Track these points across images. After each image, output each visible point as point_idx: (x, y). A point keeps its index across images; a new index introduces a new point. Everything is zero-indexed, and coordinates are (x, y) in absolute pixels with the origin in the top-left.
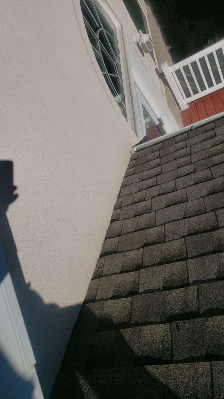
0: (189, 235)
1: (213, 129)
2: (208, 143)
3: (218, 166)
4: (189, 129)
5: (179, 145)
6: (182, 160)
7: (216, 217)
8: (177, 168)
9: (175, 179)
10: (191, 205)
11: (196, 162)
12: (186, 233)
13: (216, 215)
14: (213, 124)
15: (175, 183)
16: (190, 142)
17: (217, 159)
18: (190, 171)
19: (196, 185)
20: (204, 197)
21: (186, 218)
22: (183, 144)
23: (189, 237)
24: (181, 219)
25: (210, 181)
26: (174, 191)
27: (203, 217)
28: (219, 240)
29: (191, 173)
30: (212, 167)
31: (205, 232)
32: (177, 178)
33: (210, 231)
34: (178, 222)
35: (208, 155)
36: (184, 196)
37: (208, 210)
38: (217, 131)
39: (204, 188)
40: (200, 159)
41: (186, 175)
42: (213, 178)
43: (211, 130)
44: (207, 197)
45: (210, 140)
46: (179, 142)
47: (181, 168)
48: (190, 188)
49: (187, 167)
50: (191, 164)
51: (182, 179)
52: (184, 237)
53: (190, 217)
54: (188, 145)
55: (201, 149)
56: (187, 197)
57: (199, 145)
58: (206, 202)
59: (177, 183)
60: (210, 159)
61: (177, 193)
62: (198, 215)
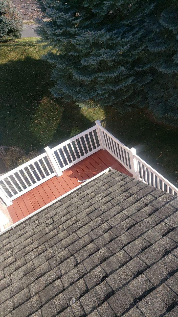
0: (14, 309)
1: (25, 227)
2: (23, 238)
3: (29, 254)
4: (11, 228)
5: (4, 242)
6: (7, 253)
7: (29, 291)
8: (5, 260)
9: (4, 269)
10: (15, 286)
11: (16, 253)
12: (12, 308)
13: (29, 289)
14: (24, 224)
15: (4, 272)
16: (12, 239)
17: (28, 249)
18: (13, 261)
19: (17, 271)
20: (22, 278)
21: (12, 297)
22: (7, 240)
23: (14, 311)
24: (9, 299)
25: (25, 266)
26: (3, 279)
27: (22, 293)
28: (32, 305)
29: (14, 262)
30: (26, 255)
31: (24, 303)
32: (4, 268)
33: (26, 301)
34: (6, 302)
35: (22, 247)
36: (10, 281)
37: (25, 286)
38: (27, 228)
39: (21, 272)
40: (18, 250)
41: (11, 264)
42: (26, 263)
43: (24, 228)
44: (24, 278)
45: (23, 236)
46: (4, 240)
47: (7, 260)
48: (13, 273)
49: (10, 258)
50: (13, 255)
51: (8, 268)
52: (11, 311)
53: (14, 295)
54: (10, 241)
55: (18, 243)
56: (12, 281)
57: (17, 241)
58: (23, 281)
59: (5, 272)
60: (23, 250)
61: (5, 279)
62: (19, 292)
